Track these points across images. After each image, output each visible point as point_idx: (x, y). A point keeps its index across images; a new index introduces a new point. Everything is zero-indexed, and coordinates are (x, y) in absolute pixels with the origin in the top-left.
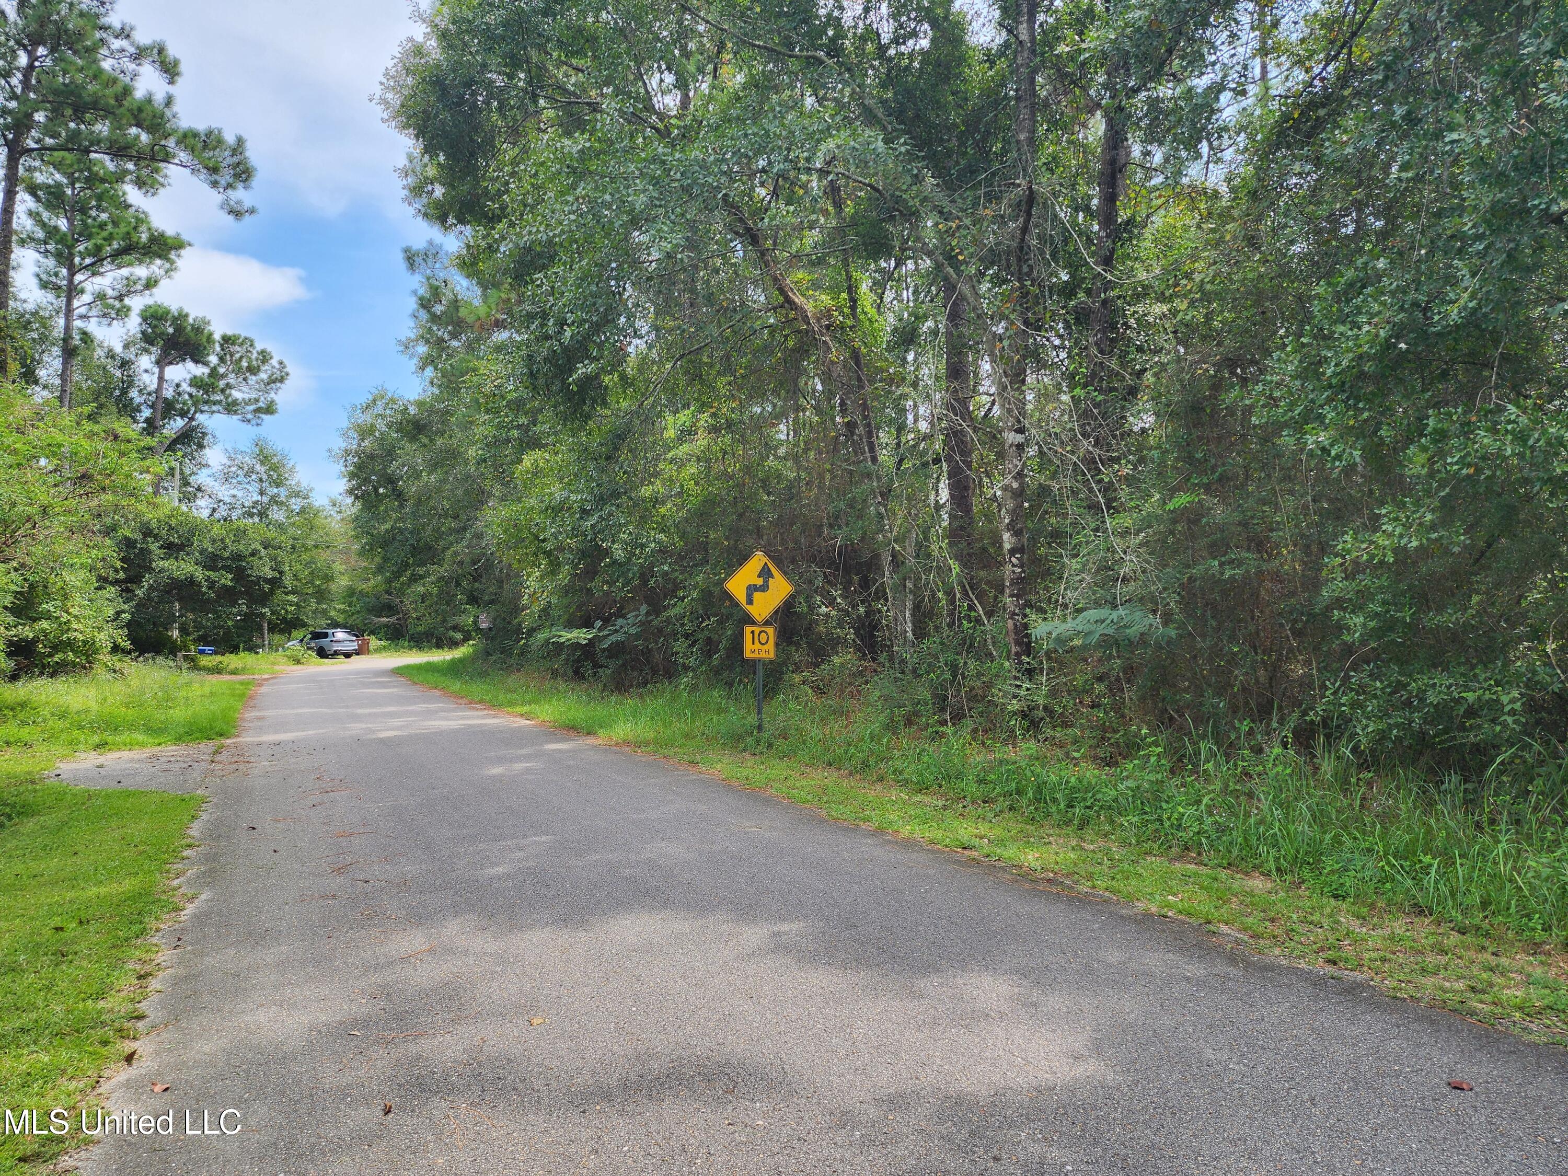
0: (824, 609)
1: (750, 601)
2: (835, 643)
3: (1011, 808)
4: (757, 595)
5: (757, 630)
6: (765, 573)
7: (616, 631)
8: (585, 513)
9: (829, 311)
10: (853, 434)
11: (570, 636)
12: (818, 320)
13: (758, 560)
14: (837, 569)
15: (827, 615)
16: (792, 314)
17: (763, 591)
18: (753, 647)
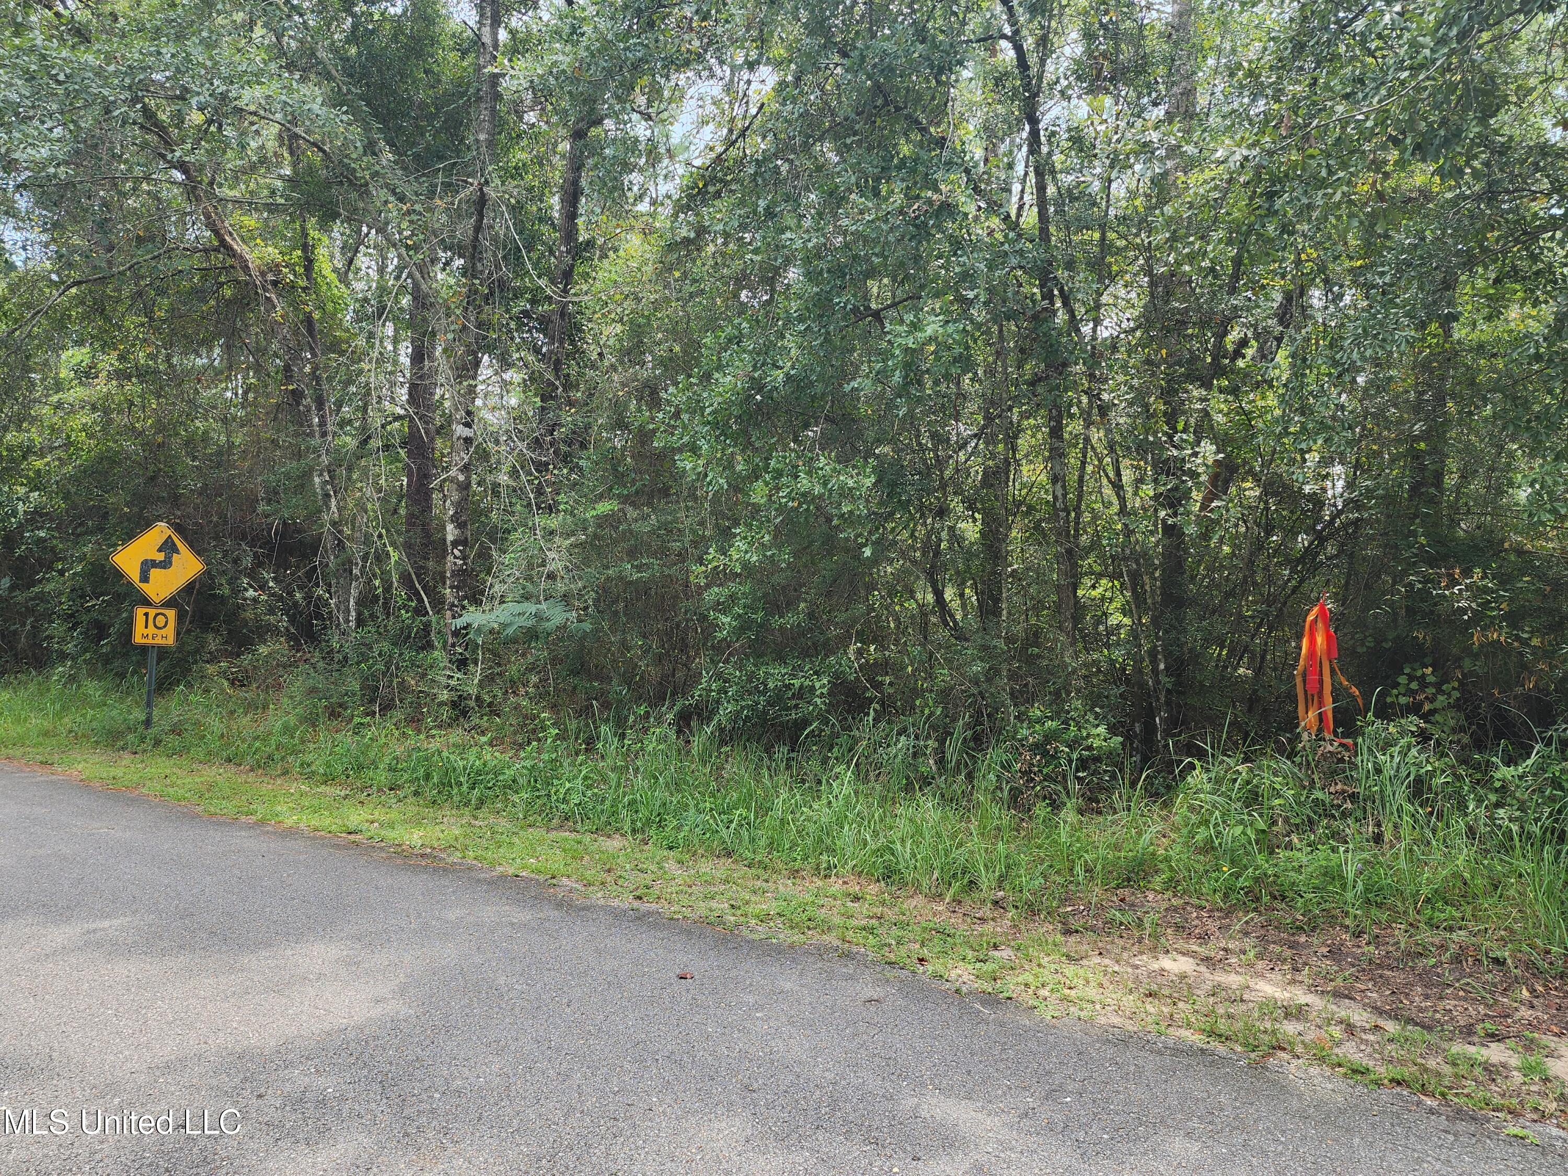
0: (251, 593)
1: (145, 578)
2: (263, 631)
3: (416, 793)
4: (154, 573)
5: (152, 612)
6: (168, 547)
9: (277, 266)
10: (298, 404)
12: (263, 274)
13: (160, 531)
14: (272, 550)
15: (255, 600)
16: (229, 262)
17: (165, 568)
18: (146, 632)
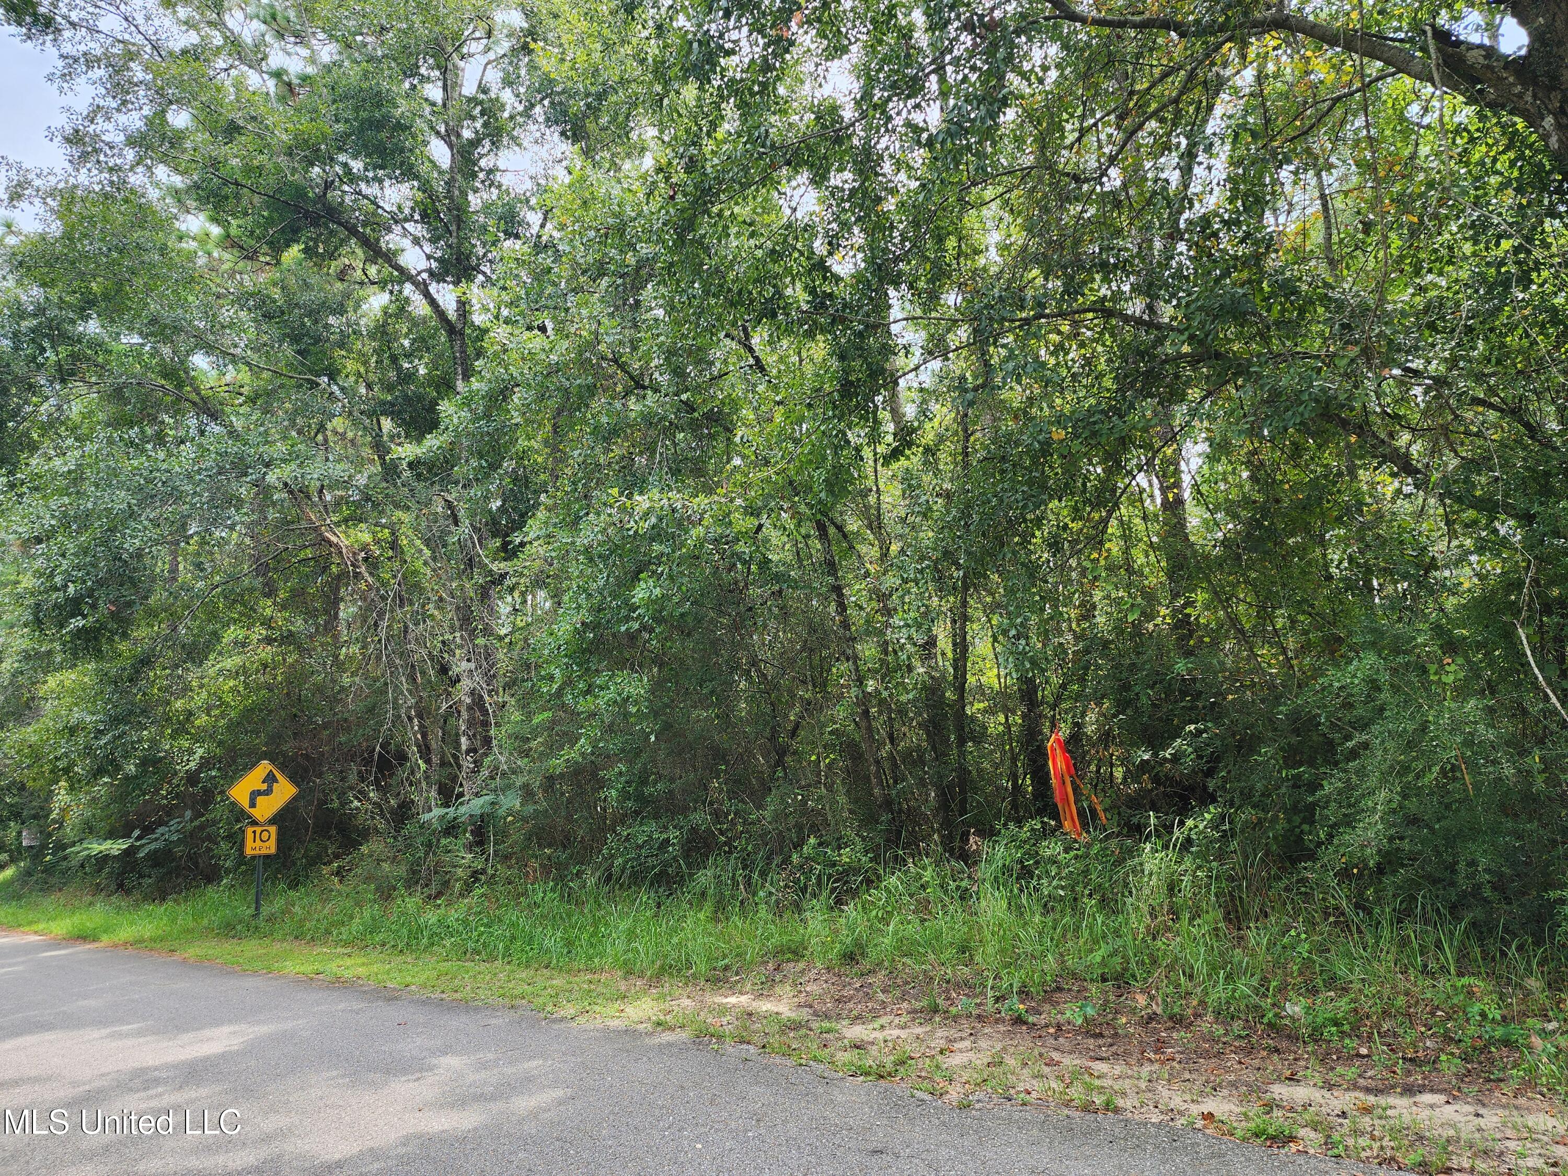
1: (253, 805)
2: (366, 834)
4: (260, 799)
5: (258, 829)
6: (270, 779)
7: (156, 839)
8: (99, 733)
9: (366, 546)
11: (102, 848)
12: (355, 554)
13: (264, 767)
14: (372, 767)
16: (329, 550)
17: (267, 795)
18: (254, 846)
